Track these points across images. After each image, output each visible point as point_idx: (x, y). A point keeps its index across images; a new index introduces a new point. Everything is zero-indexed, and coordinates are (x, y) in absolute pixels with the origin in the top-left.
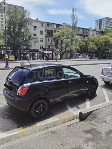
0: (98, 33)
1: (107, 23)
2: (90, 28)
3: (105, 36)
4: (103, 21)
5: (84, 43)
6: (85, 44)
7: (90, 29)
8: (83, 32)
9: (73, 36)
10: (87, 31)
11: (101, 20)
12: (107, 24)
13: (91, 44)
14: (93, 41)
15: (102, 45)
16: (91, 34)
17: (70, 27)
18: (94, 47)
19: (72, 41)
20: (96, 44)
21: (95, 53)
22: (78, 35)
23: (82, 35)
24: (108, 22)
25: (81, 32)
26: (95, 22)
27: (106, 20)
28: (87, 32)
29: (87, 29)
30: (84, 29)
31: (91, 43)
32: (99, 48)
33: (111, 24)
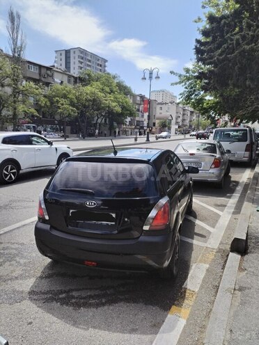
0: (72, 79)
1: (82, 61)
2: (54, 66)
3: (88, 89)
4: (72, 55)
5: (46, 100)
6: (48, 104)
7: (54, 69)
8: (40, 74)
9: (16, 81)
10: (49, 72)
11: (67, 52)
12: (81, 63)
13: (62, 104)
14: (65, 96)
15: (85, 106)
16: (58, 80)
17: (7, 56)
18: (72, 110)
19: (16, 92)
20: (72, 104)
22: (28, 79)
23: (38, 80)
24: (82, 58)
25: (34, 72)
27: (78, 53)
28: (48, 75)
29: (48, 69)
30: (40, 67)
31: (62, 101)
32: (82, 114)
33: (89, 64)
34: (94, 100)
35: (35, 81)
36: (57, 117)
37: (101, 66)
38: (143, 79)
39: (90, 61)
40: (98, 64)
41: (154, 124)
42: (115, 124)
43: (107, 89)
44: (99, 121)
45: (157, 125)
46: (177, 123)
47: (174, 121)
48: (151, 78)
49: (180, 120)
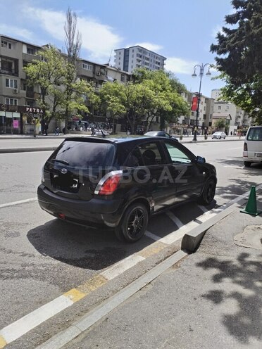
0: (126, 77)
1: (140, 59)
2: (108, 65)
3: (140, 87)
4: (131, 53)
5: (98, 97)
6: (99, 101)
7: (108, 67)
8: (94, 73)
9: (70, 79)
10: (102, 70)
11: (126, 51)
12: (139, 61)
13: (113, 102)
14: (117, 94)
15: (135, 104)
16: (111, 78)
17: (63, 55)
18: (121, 108)
19: (70, 90)
20: (123, 102)
21: (120, 121)
22: (82, 77)
23: (91, 78)
24: (141, 57)
25: (88, 71)
26: (115, 54)
27: (136, 51)
28: (101, 73)
29: (102, 67)
30: (95, 65)
31: (113, 98)
32: (131, 112)
33: (148, 62)
34: (144, 98)
35: (89, 79)
36: (108, 114)
37: (159, 63)
38: (193, 75)
39: (148, 59)
40: (156, 62)
41: (210, 124)
42: (166, 123)
43: (160, 87)
44: (150, 119)
45: (213, 125)
46: (237, 123)
47: (233, 121)
48: (201, 74)
49: (240, 120)
